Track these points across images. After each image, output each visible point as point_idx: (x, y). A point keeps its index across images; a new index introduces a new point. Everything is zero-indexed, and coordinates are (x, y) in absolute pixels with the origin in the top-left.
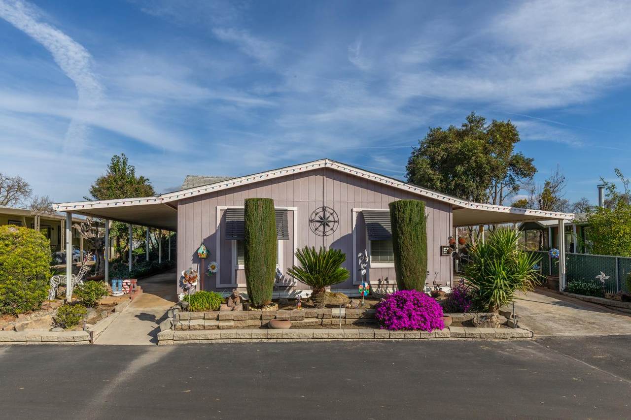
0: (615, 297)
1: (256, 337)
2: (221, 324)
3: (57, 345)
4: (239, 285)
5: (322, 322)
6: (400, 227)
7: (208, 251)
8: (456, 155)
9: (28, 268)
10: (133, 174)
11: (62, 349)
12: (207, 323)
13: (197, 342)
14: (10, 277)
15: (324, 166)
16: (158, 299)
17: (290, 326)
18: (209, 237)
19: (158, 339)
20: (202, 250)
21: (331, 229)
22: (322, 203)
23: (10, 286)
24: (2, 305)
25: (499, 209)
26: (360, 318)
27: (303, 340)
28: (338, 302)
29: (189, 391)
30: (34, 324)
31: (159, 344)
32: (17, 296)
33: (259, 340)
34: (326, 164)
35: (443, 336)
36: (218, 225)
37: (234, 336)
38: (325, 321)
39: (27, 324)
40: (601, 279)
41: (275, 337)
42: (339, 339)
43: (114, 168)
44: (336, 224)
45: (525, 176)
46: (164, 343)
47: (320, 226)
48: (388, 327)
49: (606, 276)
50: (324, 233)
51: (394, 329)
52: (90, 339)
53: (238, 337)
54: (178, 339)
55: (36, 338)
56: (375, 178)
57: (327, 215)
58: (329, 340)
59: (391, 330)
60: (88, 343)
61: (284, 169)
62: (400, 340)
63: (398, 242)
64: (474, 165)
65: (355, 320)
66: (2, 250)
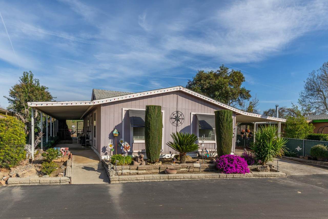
0: (304, 158)
1: (163, 178)
2: (139, 172)
3: (50, 185)
4: (134, 151)
5: (189, 170)
6: (222, 123)
7: (119, 133)
8: (215, 86)
9: (17, 140)
10: (38, 84)
11: (56, 187)
12: (132, 172)
13: (132, 181)
14: (7, 146)
15: (179, 90)
16: (87, 159)
17: (176, 173)
18: (118, 125)
19: (111, 180)
20: (115, 132)
21: (181, 123)
22: (176, 109)
23: (7, 151)
24: (1, 162)
25: (248, 114)
26: (207, 168)
27: (186, 179)
28: (189, 160)
29: (162, 205)
30: (28, 173)
31: (111, 183)
32: (10, 157)
33: (164, 180)
34: (180, 88)
35: (250, 176)
36: (123, 118)
37: (151, 178)
38: (191, 170)
39: (25, 173)
40: (298, 149)
41: (172, 178)
42: (203, 179)
43: (25, 79)
44: (183, 120)
45: (245, 99)
46: (114, 182)
47: (175, 121)
48: (225, 172)
49: (300, 148)
50: (177, 125)
51: (228, 173)
52: (70, 181)
53: (153, 178)
54: (122, 180)
55: (36, 181)
56: (203, 97)
57: (179, 115)
58: (198, 179)
59: (227, 174)
60: (68, 183)
61: (159, 90)
62: (231, 178)
63: (220, 131)
64: (224, 92)
65: (204, 169)
66: (1, 129)
